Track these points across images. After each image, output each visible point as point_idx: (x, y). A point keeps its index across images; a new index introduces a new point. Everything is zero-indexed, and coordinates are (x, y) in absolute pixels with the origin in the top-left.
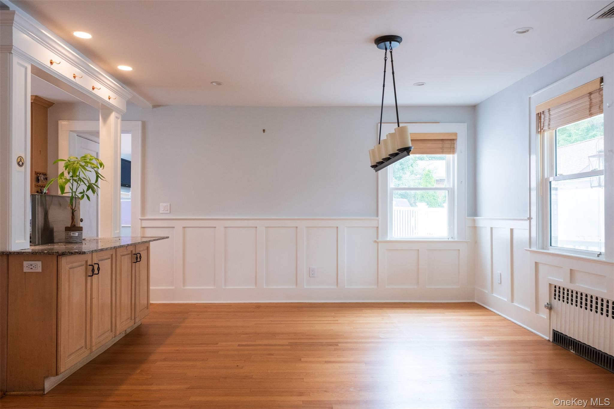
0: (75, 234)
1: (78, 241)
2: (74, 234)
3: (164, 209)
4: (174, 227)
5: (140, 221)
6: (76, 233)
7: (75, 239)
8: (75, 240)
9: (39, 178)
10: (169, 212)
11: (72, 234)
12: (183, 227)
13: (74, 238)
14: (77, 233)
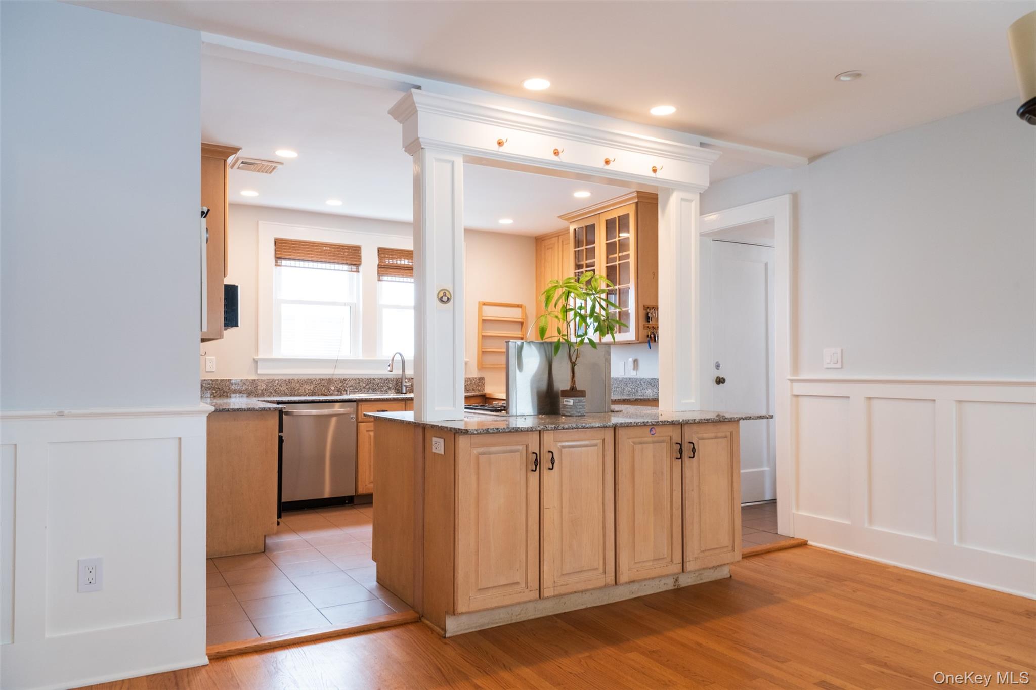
0: (569, 402)
1: (573, 414)
2: (567, 401)
3: (831, 361)
4: (849, 397)
5: (789, 382)
6: (570, 400)
7: (569, 410)
8: (569, 412)
9: (649, 315)
10: (840, 367)
11: (565, 401)
12: (867, 398)
13: (567, 408)
14: (572, 401)
